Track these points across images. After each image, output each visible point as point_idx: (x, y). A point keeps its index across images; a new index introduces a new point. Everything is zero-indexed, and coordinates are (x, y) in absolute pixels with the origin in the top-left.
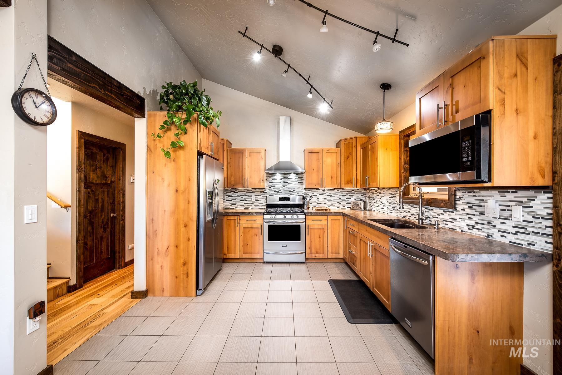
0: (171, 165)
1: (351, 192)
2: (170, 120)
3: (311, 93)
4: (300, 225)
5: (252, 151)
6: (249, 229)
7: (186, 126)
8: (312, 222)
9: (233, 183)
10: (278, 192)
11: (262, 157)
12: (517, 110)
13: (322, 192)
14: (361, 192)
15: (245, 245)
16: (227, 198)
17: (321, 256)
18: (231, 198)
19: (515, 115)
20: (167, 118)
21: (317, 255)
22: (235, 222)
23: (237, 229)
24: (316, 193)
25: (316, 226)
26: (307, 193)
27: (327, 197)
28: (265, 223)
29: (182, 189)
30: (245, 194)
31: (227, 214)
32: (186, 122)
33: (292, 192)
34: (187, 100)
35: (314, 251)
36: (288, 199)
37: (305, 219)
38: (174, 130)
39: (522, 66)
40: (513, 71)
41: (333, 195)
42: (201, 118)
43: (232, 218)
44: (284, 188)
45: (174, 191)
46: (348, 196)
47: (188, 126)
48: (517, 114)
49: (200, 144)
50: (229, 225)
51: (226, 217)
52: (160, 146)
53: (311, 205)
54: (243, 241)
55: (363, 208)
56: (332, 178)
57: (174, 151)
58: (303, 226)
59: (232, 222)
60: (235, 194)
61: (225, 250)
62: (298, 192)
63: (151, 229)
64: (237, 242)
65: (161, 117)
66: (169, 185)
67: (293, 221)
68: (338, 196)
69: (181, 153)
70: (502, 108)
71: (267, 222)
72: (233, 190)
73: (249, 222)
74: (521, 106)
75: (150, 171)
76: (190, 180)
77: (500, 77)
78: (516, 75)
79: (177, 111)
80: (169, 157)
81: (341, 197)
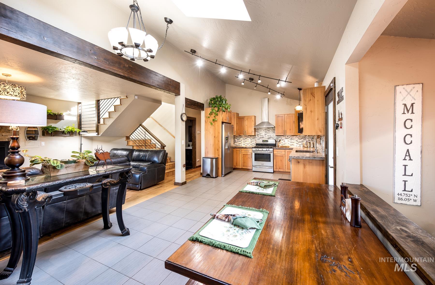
0: (213, 127)
1: (304, 137)
2: (212, 111)
3: (269, 92)
4: (270, 154)
5: (248, 117)
6: (246, 155)
7: (217, 113)
8: (277, 153)
9: (239, 133)
10: (262, 137)
11: (253, 120)
12: (311, 111)
13: (287, 137)
14: (311, 137)
15: (244, 162)
16: (237, 140)
17: (282, 170)
18: (239, 140)
19: (311, 113)
20: (211, 111)
21: (279, 170)
22: (239, 151)
23: (240, 155)
24: (283, 138)
25: (279, 155)
26: (278, 138)
27: (290, 140)
28: (253, 152)
29: (216, 136)
30: (246, 139)
31: (236, 148)
32: (217, 111)
33: (270, 137)
34: (218, 103)
35: (278, 167)
36: (267, 141)
37: (273, 151)
38: (214, 115)
39: (313, 97)
40: (310, 99)
41: (293, 139)
42: (223, 109)
43: (238, 149)
44: (265, 135)
45: (214, 137)
46: (302, 140)
47: (218, 113)
48: (311, 112)
49: (223, 119)
50: (237, 153)
51: (235, 149)
52: (209, 121)
53: (280, 144)
54: (243, 160)
55: (309, 147)
56: (290, 130)
57: (214, 122)
58: (272, 155)
59: (238, 151)
60: (241, 138)
61: (235, 164)
62: (273, 137)
63: (206, 151)
64: (240, 161)
65: (209, 110)
66: (212, 135)
67: (267, 152)
68: (296, 140)
69: (216, 123)
70: (306, 111)
71: (254, 152)
72: (240, 137)
73: (245, 152)
74: (312, 110)
75: (206, 130)
76: (219, 133)
77: (305, 101)
78: (311, 100)
79: (215, 107)
80: (212, 125)
81: (298, 140)
